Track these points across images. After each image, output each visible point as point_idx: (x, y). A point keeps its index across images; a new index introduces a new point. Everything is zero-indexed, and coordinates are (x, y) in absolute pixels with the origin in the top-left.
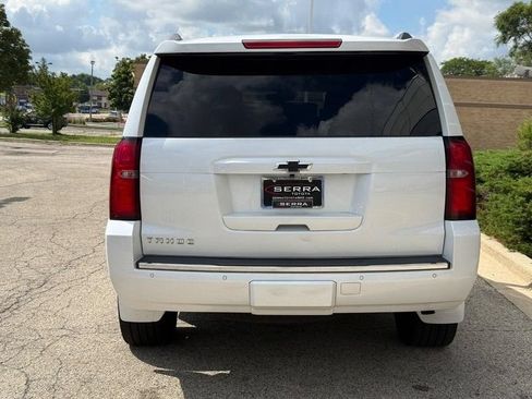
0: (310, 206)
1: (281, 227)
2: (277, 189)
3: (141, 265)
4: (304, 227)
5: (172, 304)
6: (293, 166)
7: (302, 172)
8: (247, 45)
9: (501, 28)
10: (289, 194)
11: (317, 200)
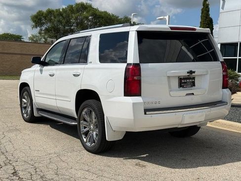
0: (192, 87)
1: (187, 95)
2: (183, 81)
3: (147, 113)
4: (193, 94)
5: (157, 127)
6: (191, 72)
7: (193, 74)
8: (172, 28)
9: (34, 21)
10: (186, 83)
11: (193, 84)
